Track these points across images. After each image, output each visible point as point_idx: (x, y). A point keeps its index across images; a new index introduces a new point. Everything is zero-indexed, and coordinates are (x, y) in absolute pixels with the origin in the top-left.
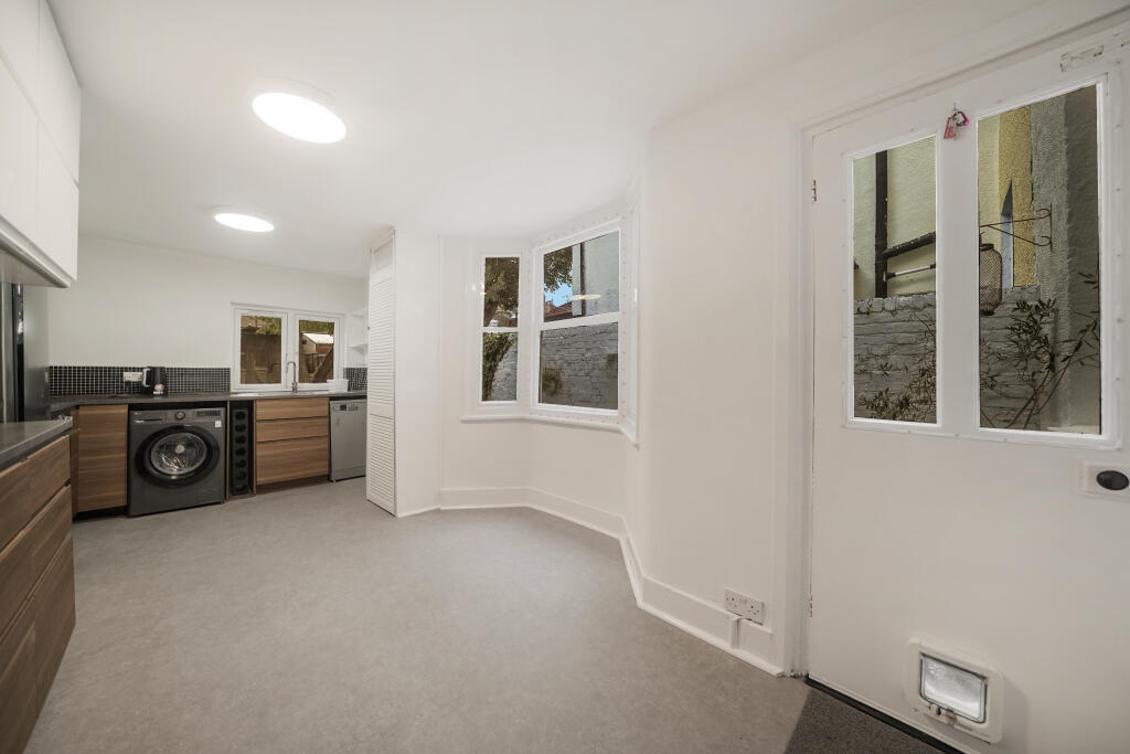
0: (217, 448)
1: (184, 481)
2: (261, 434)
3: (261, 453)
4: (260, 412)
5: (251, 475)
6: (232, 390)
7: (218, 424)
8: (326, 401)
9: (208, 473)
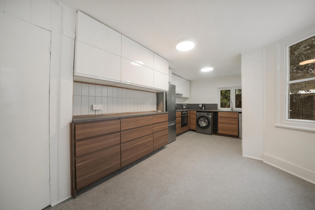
0: (210, 122)
1: (204, 128)
2: (220, 120)
3: (219, 125)
4: (219, 115)
5: (217, 130)
6: (218, 109)
7: (210, 117)
8: (237, 113)
9: (208, 127)
